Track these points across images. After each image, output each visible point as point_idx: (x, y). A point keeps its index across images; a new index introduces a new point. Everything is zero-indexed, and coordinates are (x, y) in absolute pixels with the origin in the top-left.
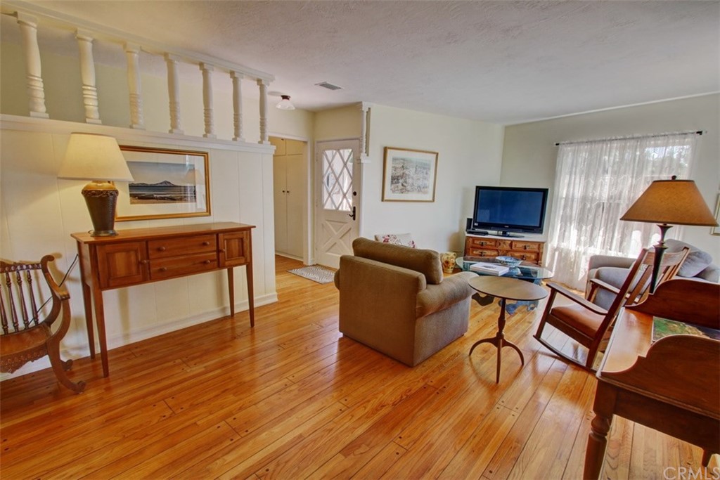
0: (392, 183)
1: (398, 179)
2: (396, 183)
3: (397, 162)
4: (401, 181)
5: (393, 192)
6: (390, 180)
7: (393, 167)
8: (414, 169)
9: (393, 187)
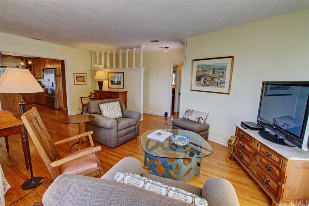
0: (197, 80)
1: (200, 78)
2: (199, 80)
3: (200, 67)
4: (203, 79)
5: (198, 85)
6: (195, 79)
7: (197, 71)
8: (213, 71)
9: (197, 83)
